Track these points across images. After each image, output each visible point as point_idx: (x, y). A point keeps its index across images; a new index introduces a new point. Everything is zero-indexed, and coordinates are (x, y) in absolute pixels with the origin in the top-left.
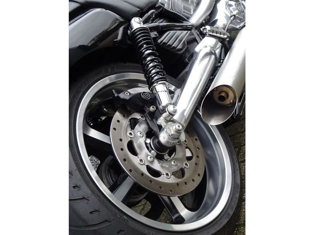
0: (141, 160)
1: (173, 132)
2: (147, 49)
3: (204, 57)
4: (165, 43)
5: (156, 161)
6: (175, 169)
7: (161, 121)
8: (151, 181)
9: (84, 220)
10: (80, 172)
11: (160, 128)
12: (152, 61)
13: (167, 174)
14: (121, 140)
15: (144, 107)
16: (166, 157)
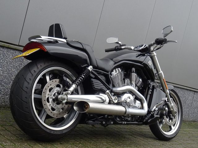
0: (49, 94)
1: (63, 97)
2: (84, 76)
3: (99, 97)
4: (92, 81)
5: (52, 99)
6: (54, 107)
7: (64, 93)
8: (45, 100)
9: (23, 87)
10: (35, 78)
11: (63, 94)
12: (81, 79)
13: (50, 105)
14: (51, 85)
15: (65, 86)
16: (56, 102)
